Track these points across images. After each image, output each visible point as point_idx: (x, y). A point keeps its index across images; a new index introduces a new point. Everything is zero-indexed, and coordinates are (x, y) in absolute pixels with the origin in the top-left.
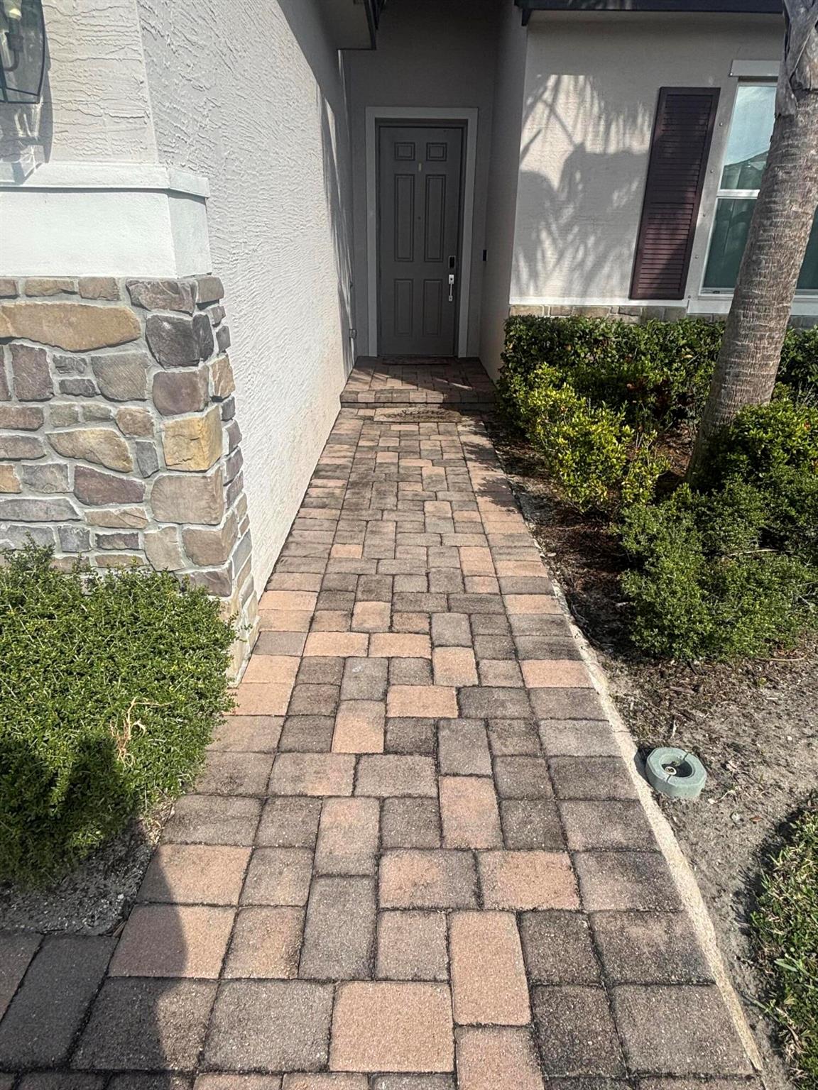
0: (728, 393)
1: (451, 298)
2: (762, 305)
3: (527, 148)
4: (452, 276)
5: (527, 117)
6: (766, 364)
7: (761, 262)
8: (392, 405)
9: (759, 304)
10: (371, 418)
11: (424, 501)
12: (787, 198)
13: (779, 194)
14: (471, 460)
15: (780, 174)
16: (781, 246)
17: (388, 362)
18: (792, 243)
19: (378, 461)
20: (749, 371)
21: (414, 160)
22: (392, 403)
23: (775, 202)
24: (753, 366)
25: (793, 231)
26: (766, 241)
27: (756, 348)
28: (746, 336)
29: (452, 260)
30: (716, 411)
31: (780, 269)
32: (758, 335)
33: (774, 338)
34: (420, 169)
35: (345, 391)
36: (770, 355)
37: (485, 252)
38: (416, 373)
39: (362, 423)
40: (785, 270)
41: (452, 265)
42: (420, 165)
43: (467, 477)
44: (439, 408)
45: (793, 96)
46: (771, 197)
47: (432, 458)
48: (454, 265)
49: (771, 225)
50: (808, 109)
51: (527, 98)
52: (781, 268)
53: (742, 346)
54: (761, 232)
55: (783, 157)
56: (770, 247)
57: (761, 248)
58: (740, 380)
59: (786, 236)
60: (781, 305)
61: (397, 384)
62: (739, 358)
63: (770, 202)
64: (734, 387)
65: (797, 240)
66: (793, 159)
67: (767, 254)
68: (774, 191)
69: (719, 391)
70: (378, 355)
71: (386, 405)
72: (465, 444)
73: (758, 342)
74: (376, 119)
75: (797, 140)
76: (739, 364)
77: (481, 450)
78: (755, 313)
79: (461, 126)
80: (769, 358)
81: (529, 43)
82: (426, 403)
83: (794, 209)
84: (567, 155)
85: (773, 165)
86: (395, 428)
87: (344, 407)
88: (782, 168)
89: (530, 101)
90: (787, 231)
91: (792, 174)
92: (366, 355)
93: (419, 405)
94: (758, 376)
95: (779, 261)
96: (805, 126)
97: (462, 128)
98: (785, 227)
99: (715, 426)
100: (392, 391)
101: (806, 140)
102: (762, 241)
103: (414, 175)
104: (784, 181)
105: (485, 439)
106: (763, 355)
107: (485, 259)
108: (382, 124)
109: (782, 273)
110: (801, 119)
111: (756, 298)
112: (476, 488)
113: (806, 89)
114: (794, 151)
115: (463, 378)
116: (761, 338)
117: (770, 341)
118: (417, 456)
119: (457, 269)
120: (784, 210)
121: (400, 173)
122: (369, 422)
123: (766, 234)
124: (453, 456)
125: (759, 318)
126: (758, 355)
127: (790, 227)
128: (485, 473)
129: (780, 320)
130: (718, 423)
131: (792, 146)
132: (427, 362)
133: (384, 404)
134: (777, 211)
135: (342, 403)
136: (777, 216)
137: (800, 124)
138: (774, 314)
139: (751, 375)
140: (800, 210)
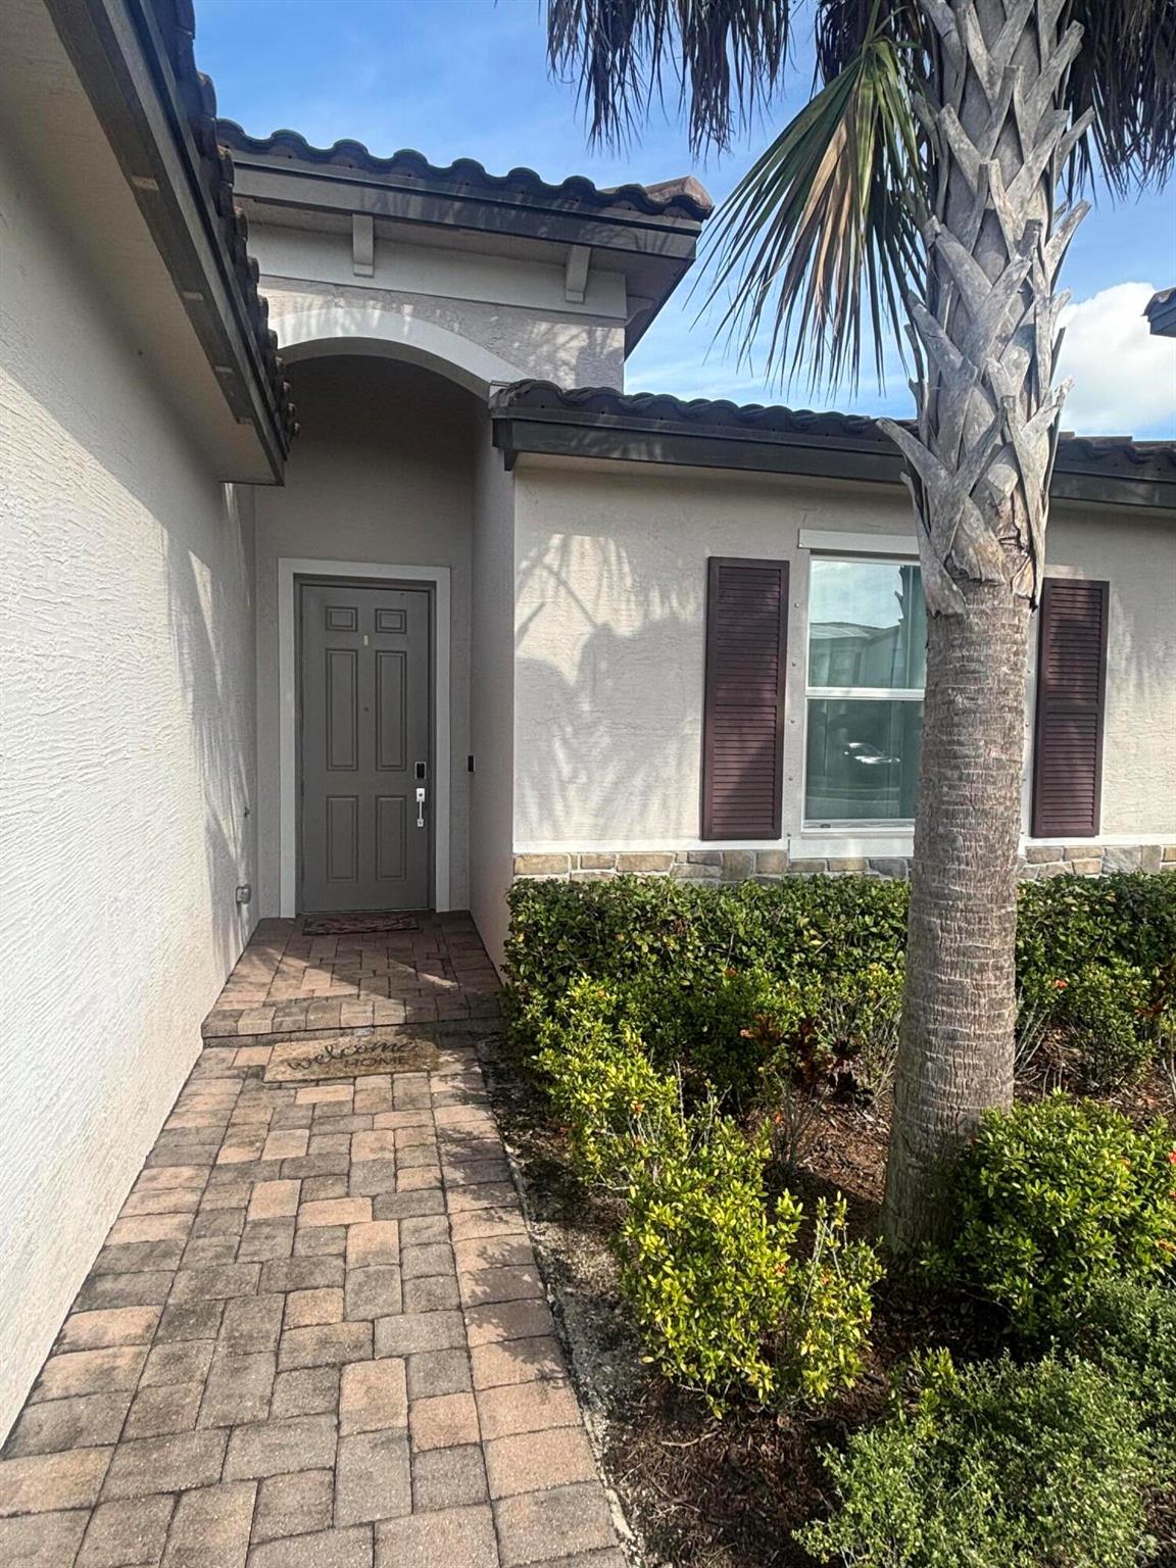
0: (941, 1071)
1: (420, 823)
2: (971, 911)
3: (524, 628)
4: (420, 791)
5: (521, 588)
6: (999, 1016)
7: (954, 841)
8: (306, 1035)
9: (966, 910)
10: (258, 1072)
11: (339, 1367)
12: (978, 737)
13: (965, 731)
14: (455, 1186)
15: (959, 699)
16: (985, 813)
17: (313, 929)
18: (1002, 808)
19: (253, 1216)
20: (973, 1029)
21: (357, 630)
22: (307, 1032)
23: (960, 743)
24: (976, 1020)
25: (1000, 789)
26: (957, 804)
27: (976, 987)
28: (954, 966)
29: (420, 768)
30: (924, 1102)
31: (991, 852)
32: (976, 963)
33: (1002, 968)
34: (366, 642)
35: (216, 1013)
36: (1003, 999)
37: (471, 759)
38: (360, 954)
39: (239, 1087)
40: (1000, 852)
41: (420, 774)
42: (366, 637)
43: (446, 1248)
44: (397, 1034)
45: (955, 587)
46: (951, 734)
47: (373, 1190)
48: (425, 774)
49: (960, 779)
50: (984, 607)
51: (520, 562)
52: (992, 849)
53: (950, 982)
54: (945, 789)
55: (957, 674)
56: (967, 814)
57: (952, 815)
58: (958, 1047)
59: (989, 798)
60: (1003, 911)
61: (320, 983)
62: (950, 1005)
63: (952, 742)
64: (951, 1058)
65: (1008, 803)
66: (975, 679)
67: (963, 826)
68: (954, 725)
69: (922, 1065)
70: (298, 915)
71: (293, 1035)
72: (442, 1136)
73: (979, 977)
74: (296, 576)
75: (975, 650)
76: (950, 1016)
77: (475, 1150)
78: (963, 925)
79: (429, 587)
80: (1001, 1003)
81: (517, 493)
82: (373, 1026)
83: (993, 754)
84: (584, 639)
85: (942, 686)
86: (308, 1096)
87: (210, 1046)
88: (962, 691)
89: (524, 564)
90: (990, 789)
91: (980, 702)
92: (274, 915)
93: (360, 1032)
94: (989, 1039)
95: (986, 839)
96: (985, 632)
97: (428, 592)
98: (986, 782)
99: (926, 1131)
100: (311, 1003)
101: (990, 652)
102: (949, 803)
103: (356, 651)
104: (966, 711)
105: (482, 1114)
106: (991, 999)
107: (471, 768)
108: (304, 582)
109: (997, 858)
110: (976, 620)
111: (958, 899)
112: (468, 1289)
113: (975, 580)
114: (974, 666)
115: (442, 960)
116: (982, 969)
117: (998, 973)
118: (340, 1189)
119: (428, 779)
120: (978, 757)
121: (332, 647)
122: (252, 1083)
123: (954, 793)
124: (417, 1182)
125: (971, 934)
126: (983, 1001)
127: (994, 783)
128: (485, 1230)
129: (1006, 936)
130: (931, 1127)
131: (970, 659)
132: (380, 924)
133: (290, 1036)
134: (967, 756)
135: (204, 1039)
136: (968, 765)
137: (976, 629)
138: (996, 927)
139: (978, 1037)
140: (1004, 757)
